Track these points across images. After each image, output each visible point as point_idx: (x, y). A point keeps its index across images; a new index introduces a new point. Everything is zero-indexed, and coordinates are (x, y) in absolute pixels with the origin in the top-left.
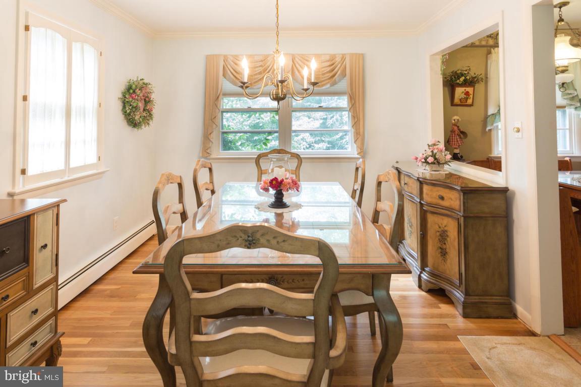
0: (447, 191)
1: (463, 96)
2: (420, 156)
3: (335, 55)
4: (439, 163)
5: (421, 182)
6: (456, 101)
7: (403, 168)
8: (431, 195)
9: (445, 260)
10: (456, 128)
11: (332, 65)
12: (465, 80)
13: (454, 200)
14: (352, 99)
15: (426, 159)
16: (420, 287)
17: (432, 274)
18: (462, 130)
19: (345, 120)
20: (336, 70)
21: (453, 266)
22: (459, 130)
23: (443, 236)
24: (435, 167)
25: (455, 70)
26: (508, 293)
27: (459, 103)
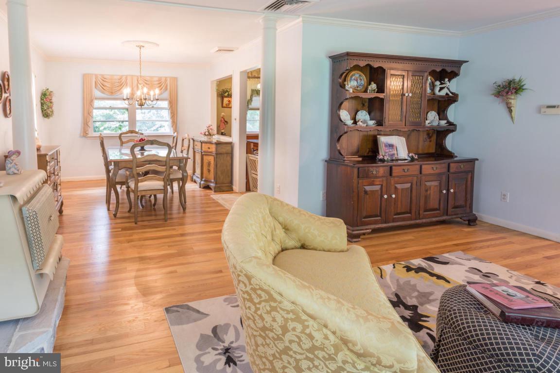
0: (211, 145)
1: (227, 102)
2: (203, 132)
3: (161, 77)
4: (210, 135)
5: (202, 143)
6: (224, 105)
7: (195, 138)
8: (205, 147)
9: (210, 174)
10: (223, 119)
11: (160, 83)
12: (228, 95)
13: (213, 148)
14: (171, 103)
15: (205, 133)
16: (200, 187)
17: (205, 181)
18: (226, 120)
19: (166, 114)
20: (162, 86)
21: (211, 176)
22: (224, 120)
23: (209, 164)
24: (209, 137)
25: (224, 88)
26: (231, 182)
27: (226, 106)
